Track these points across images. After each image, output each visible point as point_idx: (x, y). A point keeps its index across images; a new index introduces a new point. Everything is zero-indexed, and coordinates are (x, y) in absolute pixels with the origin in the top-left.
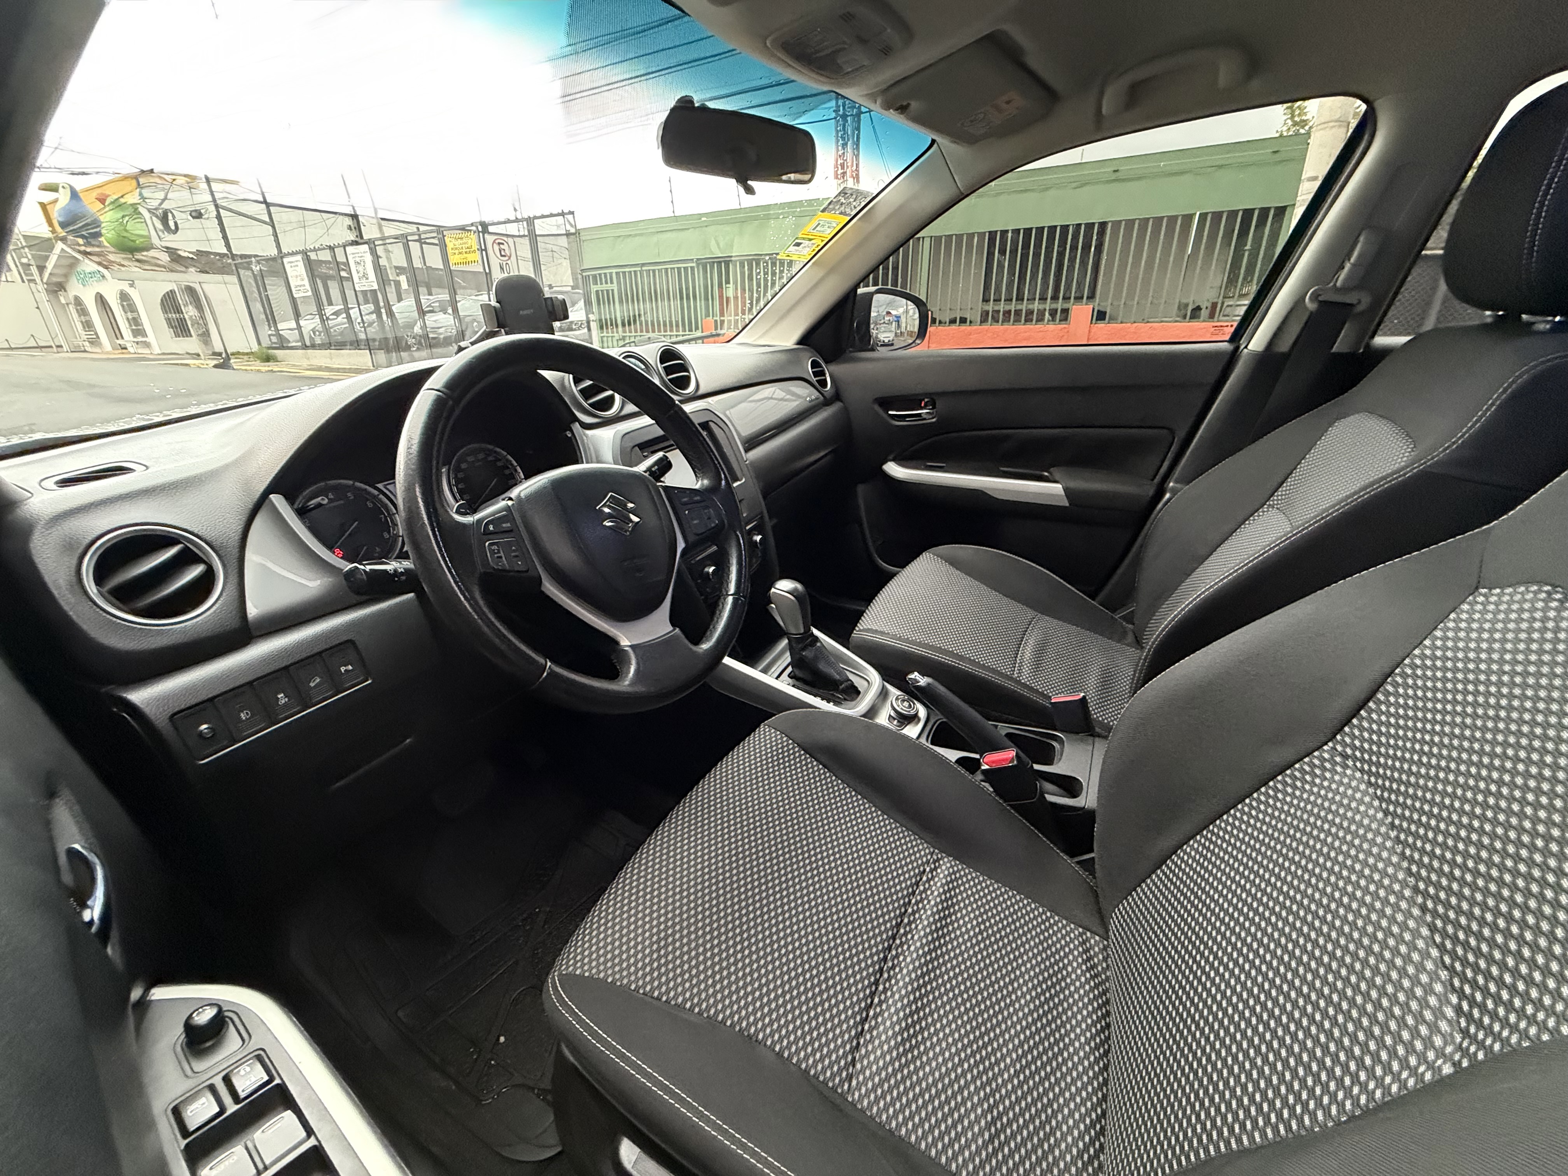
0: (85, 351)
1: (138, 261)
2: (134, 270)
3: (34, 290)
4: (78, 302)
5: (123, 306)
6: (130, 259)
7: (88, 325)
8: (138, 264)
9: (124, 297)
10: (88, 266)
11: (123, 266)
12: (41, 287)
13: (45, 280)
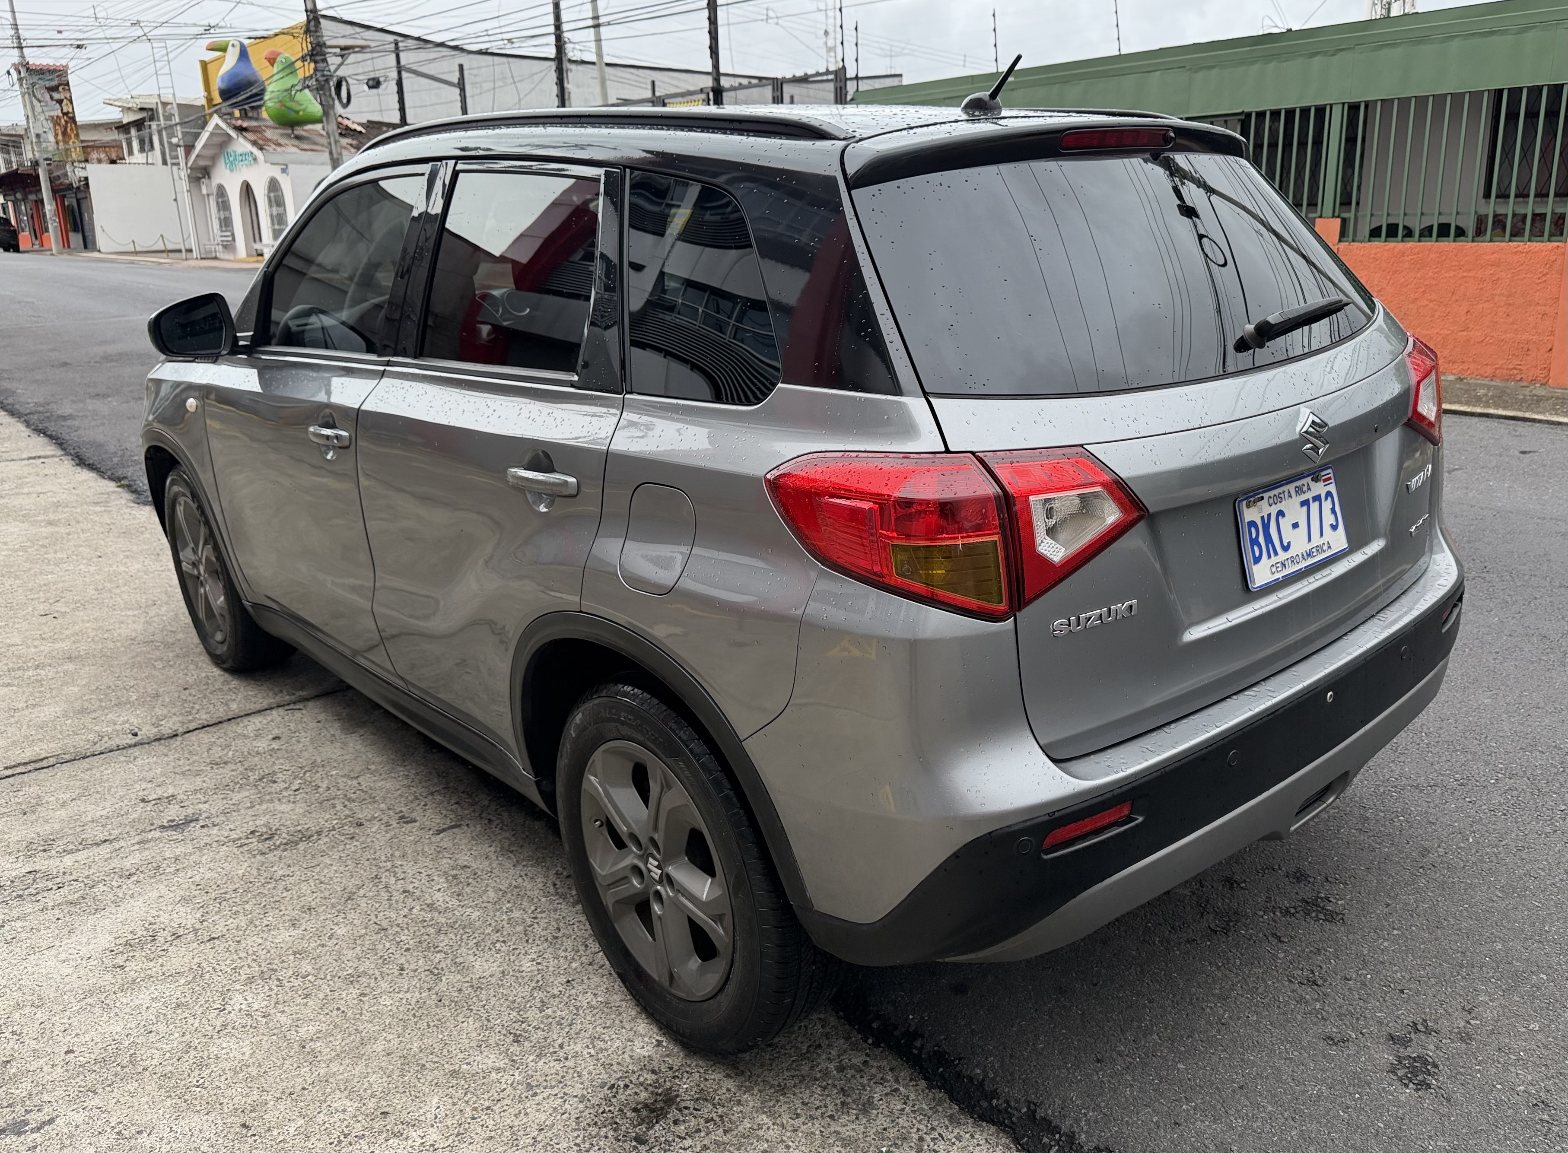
0: (216, 258)
1: (298, 138)
2: (291, 150)
3: (176, 177)
4: (221, 192)
5: (269, 198)
6: (289, 136)
7: (226, 223)
8: (296, 142)
9: (274, 186)
10: (242, 145)
11: (279, 145)
12: (184, 173)
13: (189, 165)
